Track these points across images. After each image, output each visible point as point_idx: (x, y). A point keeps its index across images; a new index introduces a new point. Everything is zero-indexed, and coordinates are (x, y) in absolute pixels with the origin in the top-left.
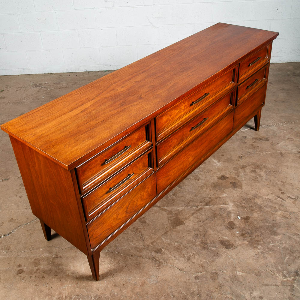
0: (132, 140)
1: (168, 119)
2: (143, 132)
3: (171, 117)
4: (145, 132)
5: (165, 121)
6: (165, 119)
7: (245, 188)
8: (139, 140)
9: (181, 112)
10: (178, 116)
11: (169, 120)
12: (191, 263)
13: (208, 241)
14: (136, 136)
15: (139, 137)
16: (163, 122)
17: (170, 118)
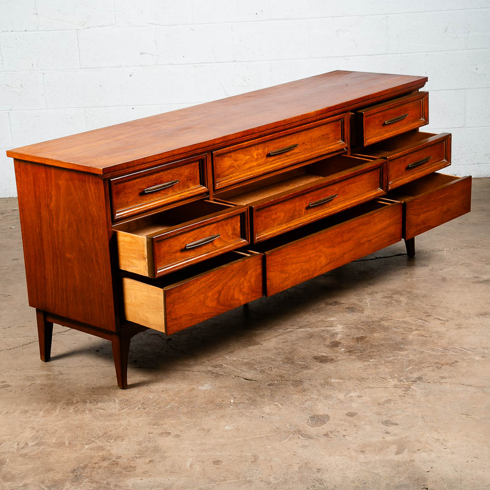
0: (181, 175)
1: (232, 165)
2: (195, 170)
3: (237, 163)
4: (198, 171)
5: (228, 166)
6: (227, 162)
7: (367, 312)
8: (190, 179)
9: (252, 161)
10: (247, 166)
11: (234, 167)
12: (266, 374)
13: (296, 357)
14: (186, 171)
15: (189, 176)
16: (225, 166)
17: (235, 164)
